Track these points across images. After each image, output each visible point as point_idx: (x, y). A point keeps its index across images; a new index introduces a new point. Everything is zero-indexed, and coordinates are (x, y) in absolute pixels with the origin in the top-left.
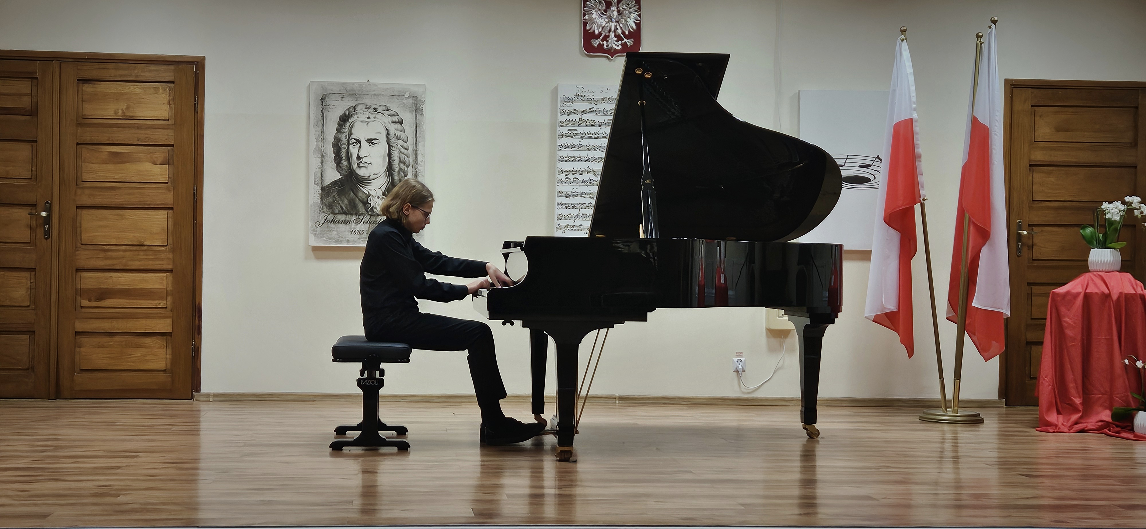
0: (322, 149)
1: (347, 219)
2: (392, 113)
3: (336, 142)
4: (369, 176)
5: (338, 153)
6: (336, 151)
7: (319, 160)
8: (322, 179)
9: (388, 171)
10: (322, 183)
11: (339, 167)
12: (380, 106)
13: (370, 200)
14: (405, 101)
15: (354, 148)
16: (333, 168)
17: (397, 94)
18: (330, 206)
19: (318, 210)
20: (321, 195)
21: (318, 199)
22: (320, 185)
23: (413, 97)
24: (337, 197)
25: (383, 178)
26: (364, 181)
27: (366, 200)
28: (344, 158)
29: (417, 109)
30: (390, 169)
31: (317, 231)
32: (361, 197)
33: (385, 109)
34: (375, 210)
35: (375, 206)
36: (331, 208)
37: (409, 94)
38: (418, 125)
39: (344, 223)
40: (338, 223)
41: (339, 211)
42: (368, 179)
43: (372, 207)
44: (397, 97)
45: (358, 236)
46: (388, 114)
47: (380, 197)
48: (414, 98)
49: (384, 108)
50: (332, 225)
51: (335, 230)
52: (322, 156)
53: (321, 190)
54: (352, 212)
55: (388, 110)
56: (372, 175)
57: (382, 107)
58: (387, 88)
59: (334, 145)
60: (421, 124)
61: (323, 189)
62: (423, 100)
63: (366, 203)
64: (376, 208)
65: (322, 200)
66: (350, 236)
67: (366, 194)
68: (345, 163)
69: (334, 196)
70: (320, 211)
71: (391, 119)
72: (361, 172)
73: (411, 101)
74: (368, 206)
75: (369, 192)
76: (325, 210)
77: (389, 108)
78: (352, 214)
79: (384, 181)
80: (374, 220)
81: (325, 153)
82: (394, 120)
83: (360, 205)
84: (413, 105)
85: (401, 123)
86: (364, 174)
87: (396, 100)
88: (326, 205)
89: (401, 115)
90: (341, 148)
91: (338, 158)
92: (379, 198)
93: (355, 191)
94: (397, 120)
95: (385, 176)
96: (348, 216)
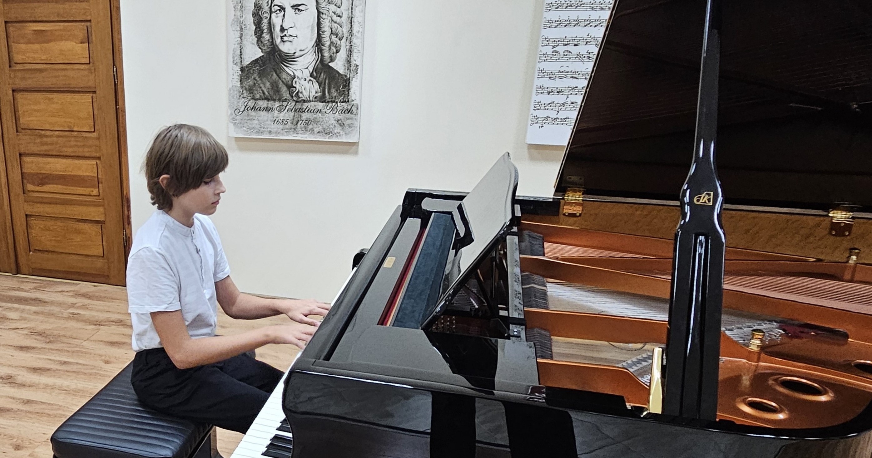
0: (241, 20)
1: (270, 105)
3: (257, 10)
4: (295, 53)
5: (259, 25)
6: (257, 22)
7: (238, 34)
8: (241, 57)
9: (316, 46)
10: (241, 61)
11: (260, 42)
13: (296, 82)
15: (277, 17)
16: (254, 44)
18: (250, 90)
19: (238, 95)
20: (241, 77)
21: (237, 82)
22: (239, 64)
24: (259, 79)
25: (311, 55)
26: (288, 59)
27: (291, 82)
28: (265, 31)
30: (319, 43)
31: (236, 120)
32: (285, 79)
34: (300, 95)
35: (301, 90)
36: (252, 93)
39: (266, 111)
40: (259, 110)
41: (260, 96)
42: (293, 57)
43: (298, 92)
45: (281, 127)
47: (308, 79)
50: (253, 113)
51: (256, 118)
52: (241, 29)
53: (241, 70)
54: (274, 98)
56: (298, 51)
59: (255, 14)
61: (242, 69)
63: (290, 87)
64: (301, 93)
65: (241, 84)
66: (273, 126)
67: (290, 75)
68: (266, 37)
69: (255, 79)
70: (240, 96)
72: (285, 48)
74: (292, 90)
75: (294, 73)
76: (245, 95)
78: (274, 100)
79: (311, 59)
80: (300, 107)
81: (245, 25)
83: (284, 89)
86: (289, 50)
88: (246, 89)
90: (261, 18)
91: (259, 31)
92: (305, 80)
93: (278, 71)
95: (313, 52)
96: (270, 102)
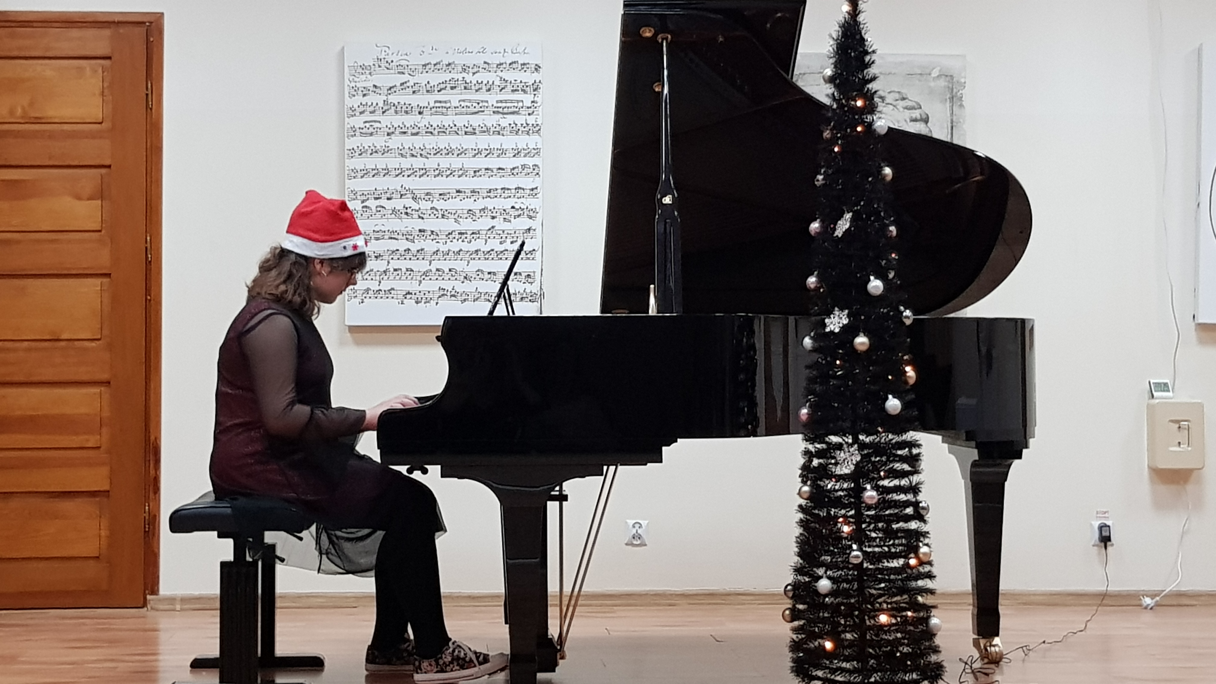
2: (910, 104)
12: (890, 93)
14: (932, 84)
17: (920, 72)
23: (947, 76)
29: (953, 98)
33: (897, 98)
37: (940, 71)
38: (954, 124)
44: (919, 76)
46: (904, 106)
48: (948, 79)
49: (897, 96)
55: (904, 99)
57: (892, 94)
58: (901, 63)
60: (960, 122)
62: (963, 80)
71: (908, 114)
73: (942, 83)
77: (905, 96)
82: (914, 116)
84: (947, 89)
85: (926, 121)
87: (917, 82)
89: (926, 108)
94: (919, 117)
